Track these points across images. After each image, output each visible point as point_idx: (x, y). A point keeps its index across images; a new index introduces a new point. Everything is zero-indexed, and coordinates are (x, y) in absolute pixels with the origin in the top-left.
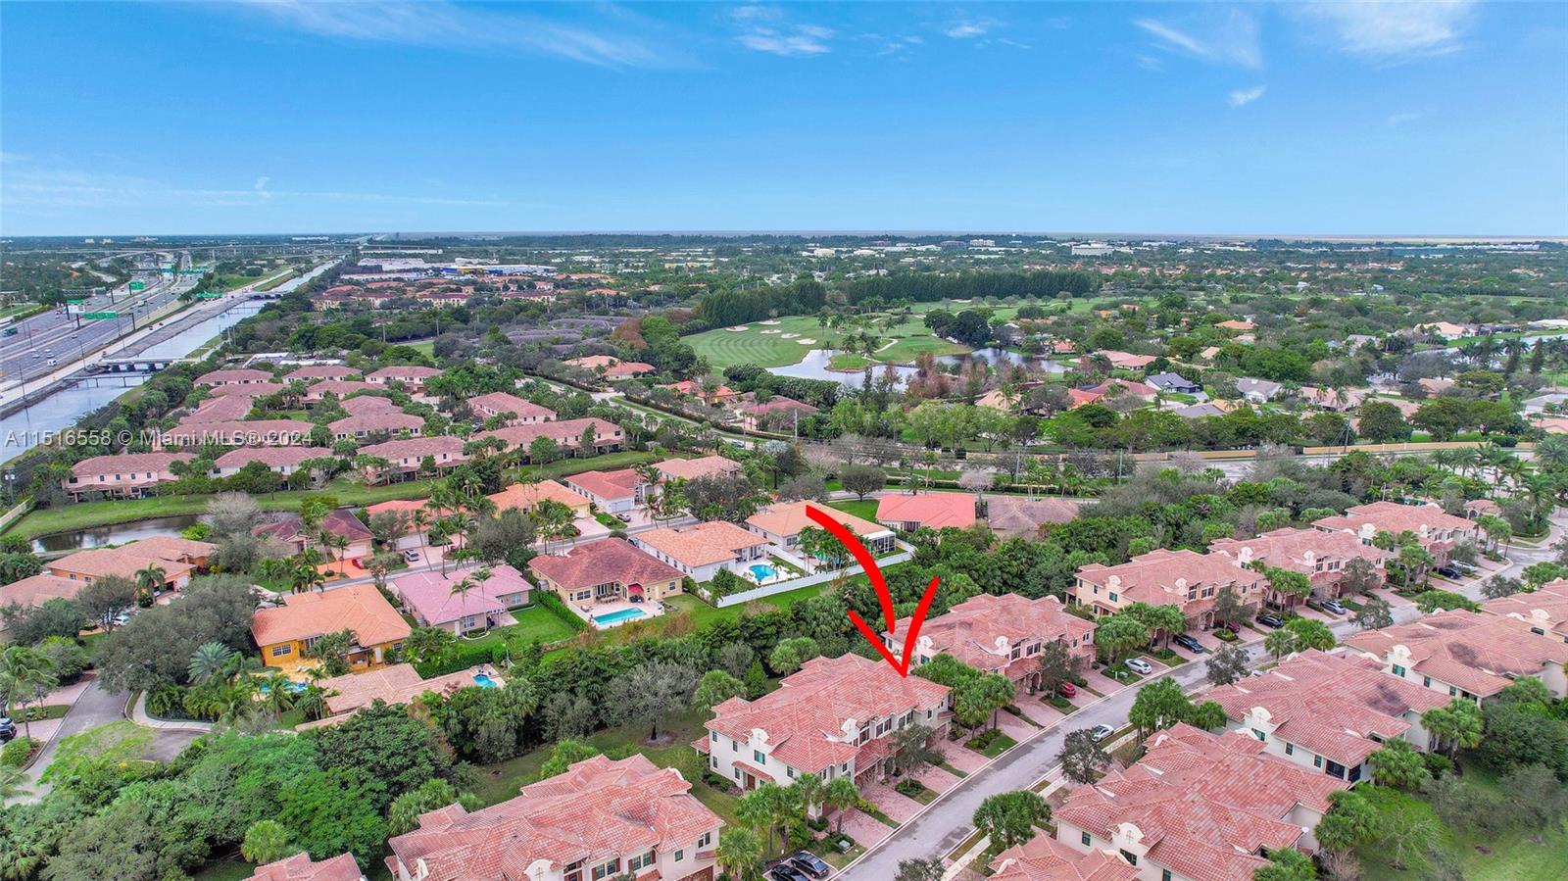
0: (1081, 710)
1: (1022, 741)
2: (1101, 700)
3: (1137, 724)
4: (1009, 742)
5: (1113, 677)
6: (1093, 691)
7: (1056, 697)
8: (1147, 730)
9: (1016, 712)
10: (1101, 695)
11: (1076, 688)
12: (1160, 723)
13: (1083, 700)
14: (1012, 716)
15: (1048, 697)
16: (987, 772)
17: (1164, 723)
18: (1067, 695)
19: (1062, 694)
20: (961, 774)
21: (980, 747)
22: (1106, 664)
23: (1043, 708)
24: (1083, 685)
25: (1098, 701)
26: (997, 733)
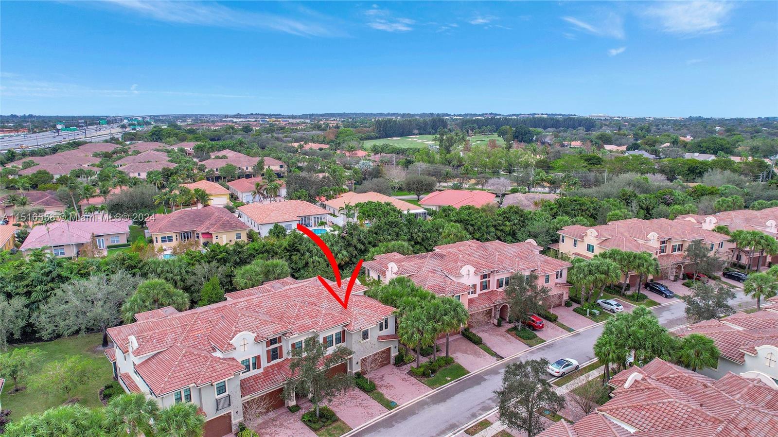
0: (547, 343)
1: (474, 371)
2: (570, 334)
3: (604, 360)
4: (460, 371)
5: (584, 315)
6: (562, 326)
7: (523, 328)
8: (615, 366)
9: (478, 342)
10: (569, 330)
11: (544, 321)
12: (631, 360)
13: (550, 334)
14: (472, 345)
15: (515, 328)
16: (421, 405)
17: (637, 358)
18: (534, 328)
19: (530, 326)
20: (389, 405)
21: (424, 375)
22: (578, 302)
23: (507, 338)
24: (553, 319)
25: (566, 335)
26: (448, 361)
